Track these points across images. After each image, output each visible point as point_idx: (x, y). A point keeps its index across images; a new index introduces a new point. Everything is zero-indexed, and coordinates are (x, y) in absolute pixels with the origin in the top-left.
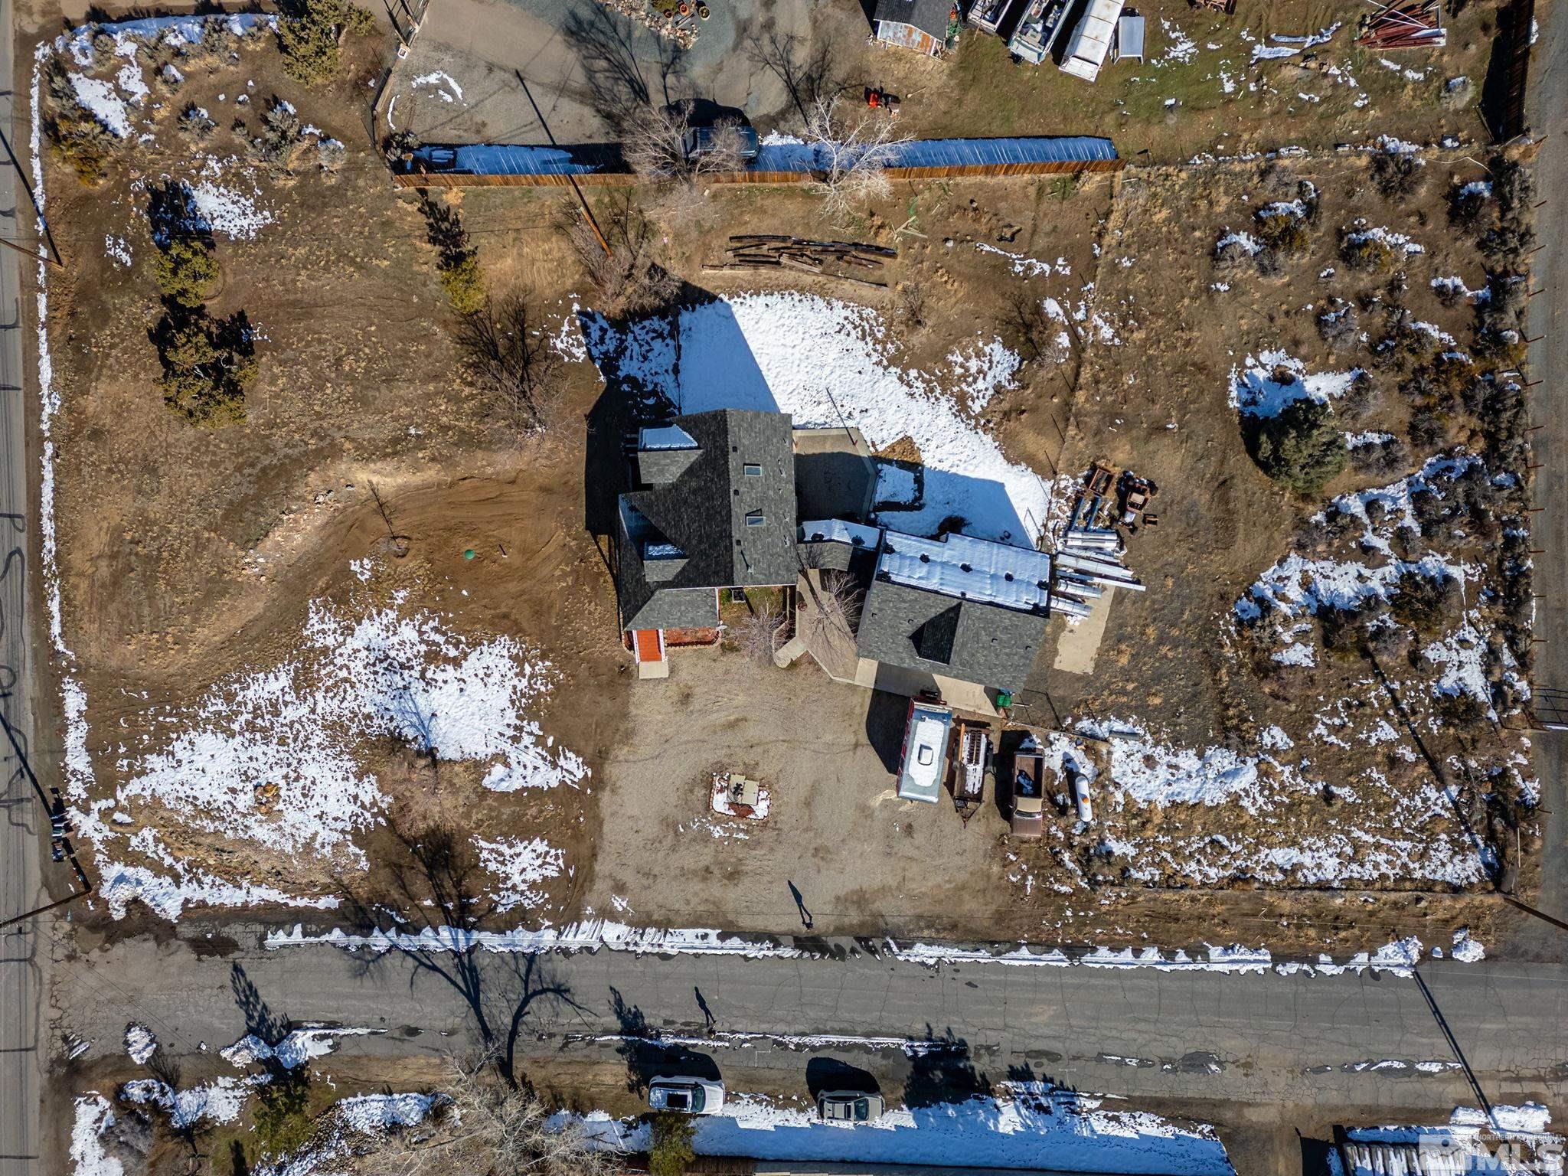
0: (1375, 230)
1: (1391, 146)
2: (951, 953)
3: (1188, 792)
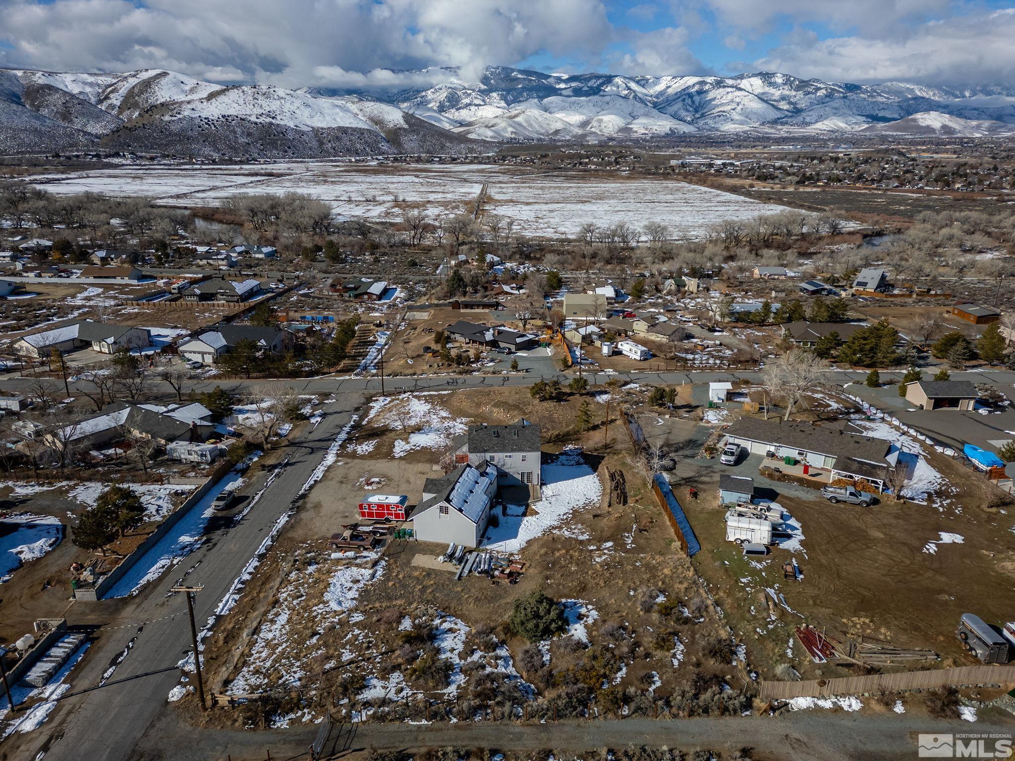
0: (682, 646)
1: (740, 649)
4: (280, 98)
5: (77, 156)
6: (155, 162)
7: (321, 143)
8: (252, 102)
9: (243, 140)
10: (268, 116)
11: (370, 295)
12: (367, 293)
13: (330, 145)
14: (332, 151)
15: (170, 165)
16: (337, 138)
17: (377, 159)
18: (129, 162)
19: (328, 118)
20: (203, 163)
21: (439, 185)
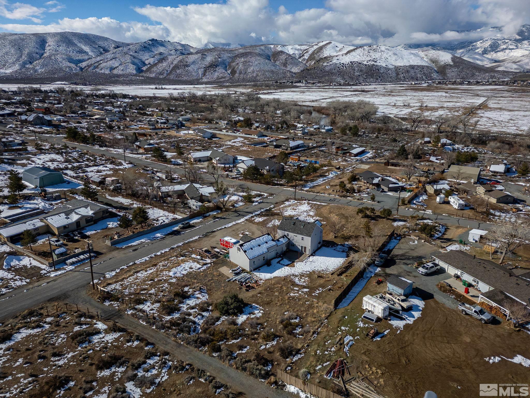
0: (276, 343)
1: (299, 355)
2: (191, 240)
3: (179, 268)
4: (382, 51)
5: (284, 82)
6: (314, 85)
7: (398, 74)
8: (367, 54)
9: (357, 74)
10: (373, 61)
11: (351, 154)
12: (349, 152)
13: (402, 75)
14: (403, 78)
15: (320, 86)
16: (408, 71)
17: (428, 83)
18: (303, 85)
19: (405, 61)
20: (335, 86)
21: (457, 97)
